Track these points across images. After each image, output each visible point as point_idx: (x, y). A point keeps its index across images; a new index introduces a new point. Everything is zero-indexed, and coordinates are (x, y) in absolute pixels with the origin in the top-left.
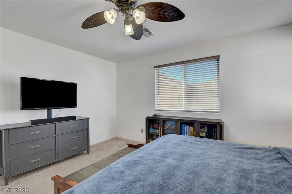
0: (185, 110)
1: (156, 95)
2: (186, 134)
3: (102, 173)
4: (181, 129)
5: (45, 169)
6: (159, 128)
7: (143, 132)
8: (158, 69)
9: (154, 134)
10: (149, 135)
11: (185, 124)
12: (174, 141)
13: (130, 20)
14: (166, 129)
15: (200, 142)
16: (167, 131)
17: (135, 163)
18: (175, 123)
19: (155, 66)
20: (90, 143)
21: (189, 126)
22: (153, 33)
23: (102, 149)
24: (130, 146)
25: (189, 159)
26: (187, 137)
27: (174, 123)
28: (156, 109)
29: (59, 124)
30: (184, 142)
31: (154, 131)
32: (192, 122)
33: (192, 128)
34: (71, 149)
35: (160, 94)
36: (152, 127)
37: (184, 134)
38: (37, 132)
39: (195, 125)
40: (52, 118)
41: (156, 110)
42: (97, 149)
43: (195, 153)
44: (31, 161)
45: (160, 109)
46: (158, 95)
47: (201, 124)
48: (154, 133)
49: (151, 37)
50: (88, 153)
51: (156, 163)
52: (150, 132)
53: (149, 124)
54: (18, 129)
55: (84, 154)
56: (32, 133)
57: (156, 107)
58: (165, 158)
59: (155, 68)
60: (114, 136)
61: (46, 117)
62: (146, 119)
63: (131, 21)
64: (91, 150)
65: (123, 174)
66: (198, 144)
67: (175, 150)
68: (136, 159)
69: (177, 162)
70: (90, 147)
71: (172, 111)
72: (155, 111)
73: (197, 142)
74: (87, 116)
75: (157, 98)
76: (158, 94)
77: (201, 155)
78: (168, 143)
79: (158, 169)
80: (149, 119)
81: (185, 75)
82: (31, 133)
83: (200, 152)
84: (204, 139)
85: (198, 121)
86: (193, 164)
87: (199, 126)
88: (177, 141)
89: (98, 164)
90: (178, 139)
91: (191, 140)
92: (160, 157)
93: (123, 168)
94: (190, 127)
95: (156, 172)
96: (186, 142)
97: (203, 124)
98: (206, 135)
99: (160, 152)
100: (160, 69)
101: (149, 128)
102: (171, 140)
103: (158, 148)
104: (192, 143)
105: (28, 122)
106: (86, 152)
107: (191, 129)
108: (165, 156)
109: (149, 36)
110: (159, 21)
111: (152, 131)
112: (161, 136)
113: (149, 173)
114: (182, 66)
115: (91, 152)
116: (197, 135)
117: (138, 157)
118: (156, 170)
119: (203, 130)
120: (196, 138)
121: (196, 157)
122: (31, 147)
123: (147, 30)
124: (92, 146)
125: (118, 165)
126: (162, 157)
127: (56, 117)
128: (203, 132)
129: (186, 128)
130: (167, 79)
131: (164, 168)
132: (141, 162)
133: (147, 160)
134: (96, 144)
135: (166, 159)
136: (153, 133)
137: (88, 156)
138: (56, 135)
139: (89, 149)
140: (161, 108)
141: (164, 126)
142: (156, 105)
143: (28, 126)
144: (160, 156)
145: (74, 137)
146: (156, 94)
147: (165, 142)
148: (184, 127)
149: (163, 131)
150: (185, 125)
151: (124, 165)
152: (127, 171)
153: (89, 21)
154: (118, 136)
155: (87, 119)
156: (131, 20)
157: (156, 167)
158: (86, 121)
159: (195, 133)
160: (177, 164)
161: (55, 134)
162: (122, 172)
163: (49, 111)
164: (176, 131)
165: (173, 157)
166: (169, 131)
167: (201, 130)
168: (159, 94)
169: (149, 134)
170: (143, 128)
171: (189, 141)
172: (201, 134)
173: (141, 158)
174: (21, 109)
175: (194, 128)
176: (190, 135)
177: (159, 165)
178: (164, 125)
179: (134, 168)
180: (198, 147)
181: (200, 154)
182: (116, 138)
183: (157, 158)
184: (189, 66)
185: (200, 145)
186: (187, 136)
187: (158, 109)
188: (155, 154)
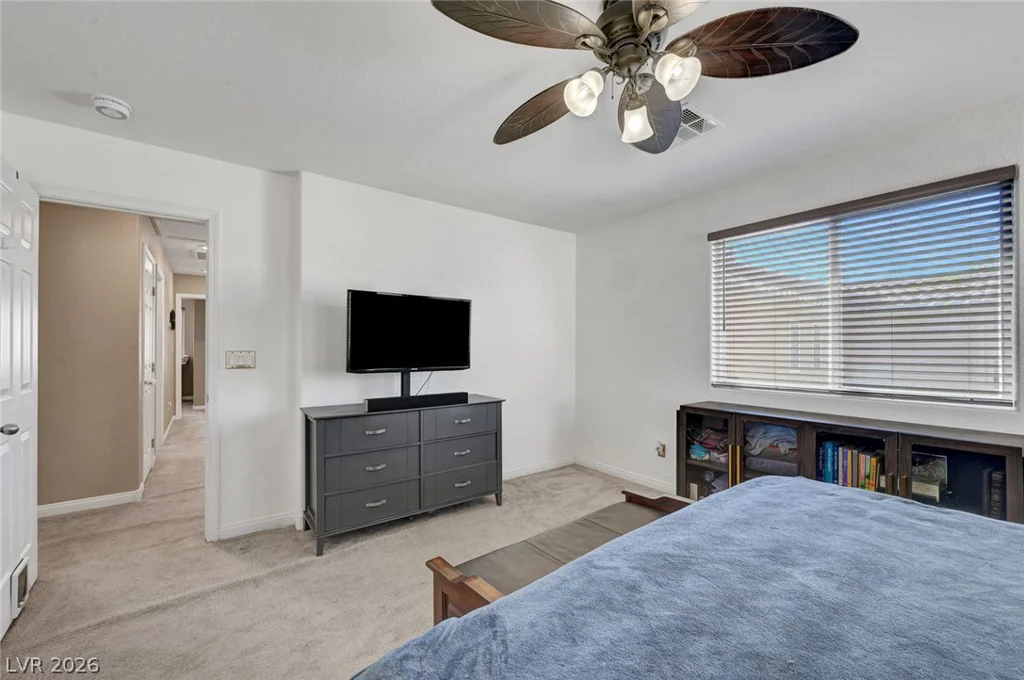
0: (836, 388)
1: (714, 333)
2: (845, 480)
3: (569, 577)
4: (819, 458)
5: (396, 529)
6: (727, 446)
7: (663, 456)
8: (721, 241)
9: (707, 465)
10: (690, 467)
11: (837, 443)
12: (806, 505)
13: (639, 93)
14: (753, 452)
15: (929, 524)
16: (760, 460)
17: (671, 566)
18: (795, 434)
19: (709, 235)
20: (503, 472)
21: (855, 452)
22: (711, 120)
23: (536, 494)
24: (632, 499)
25: (890, 585)
26: (860, 493)
27: (792, 435)
28: (714, 380)
29: (428, 413)
30: (849, 512)
31: (707, 457)
32: (875, 437)
33: (874, 460)
34: (457, 485)
35: (728, 330)
36: (701, 443)
37: (835, 479)
38: (379, 432)
39: (890, 451)
40: (412, 394)
41: (713, 385)
42: (523, 494)
43: (916, 564)
44: (367, 505)
45: (728, 380)
46: (721, 334)
47: (914, 448)
48: (709, 461)
49: (702, 137)
50: (499, 503)
51: (752, 578)
52: (693, 457)
53: (688, 432)
54: (344, 421)
55: (490, 502)
56: (371, 433)
57: (714, 373)
58: (785, 565)
59: (709, 240)
60: (567, 460)
61: (397, 393)
62: (678, 412)
63: (642, 95)
64: (506, 492)
65: (638, 596)
66: (921, 531)
67: (819, 539)
68: (670, 551)
69: (838, 589)
70: (504, 486)
71: (777, 389)
72: (712, 388)
73: (913, 521)
74: (496, 395)
75: (719, 342)
76: (721, 328)
77: (947, 579)
78: (781, 510)
79: (762, 603)
80: (688, 414)
81: (836, 256)
82: (367, 433)
83: (940, 563)
84: (948, 513)
85: (904, 435)
86: (916, 611)
87: (909, 454)
88: (821, 507)
89: (541, 543)
90: (819, 497)
91: (884, 508)
92: (763, 560)
93: (634, 575)
94: (862, 456)
95: (756, 612)
96: (862, 514)
97: (924, 449)
98: (942, 494)
99: (759, 537)
100: (727, 242)
101: (689, 445)
102: (792, 498)
103: (746, 523)
104: (888, 520)
105: (362, 402)
106: (492, 497)
107: (868, 463)
108: (779, 554)
109: (695, 135)
110: (745, 75)
111: (699, 454)
112: (734, 483)
113: (732, 610)
114: (821, 226)
115: (506, 500)
116: (897, 486)
117: (677, 544)
118: (755, 603)
119: (927, 474)
120: (906, 502)
121: (925, 583)
122: (367, 468)
123: (690, 116)
124: (506, 482)
125: (612, 560)
126: (770, 557)
127: (420, 394)
128: (929, 480)
129: (845, 456)
130: (754, 275)
131: (789, 603)
132: (689, 562)
133: (713, 561)
134: (518, 478)
135: (787, 570)
136: (705, 461)
137: (498, 508)
138: (422, 443)
139: (501, 490)
140: (734, 378)
141: (746, 442)
142: (714, 368)
143: (362, 413)
144: (760, 553)
145: (463, 453)
146: (714, 328)
147: (767, 504)
148: (834, 451)
149: (744, 458)
150: (841, 445)
151: (633, 564)
152: (649, 590)
153: (516, 120)
154: (583, 460)
155: (497, 402)
156: (642, 91)
157: (757, 594)
158: (493, 409)
159: (890, 480)
160: (840, 596)
161: (417, 439)
162: (633, 588)
163: (405, 376)
164: (800, 464)
165: (817, 568)
166: (768, 463)
167: (916, 469)
168: (727, 328)
169: (692, 465)
170: (663, 443)
171: (874, 512)
172: (917, 488)
173: (688, 549)
174: (348, 371)
175: (882, 461)
176: (863, 487)
177: (764, 588)
178: (748, 439)
179: (670, 582)
180: (923, 541)
181: (943, 573)
182: (574, 466)
183: (752, 559)
184: (851, 223)
185: (929, 535)
186: (849, 488)
187: (722, 380)
188: (737, 542)
